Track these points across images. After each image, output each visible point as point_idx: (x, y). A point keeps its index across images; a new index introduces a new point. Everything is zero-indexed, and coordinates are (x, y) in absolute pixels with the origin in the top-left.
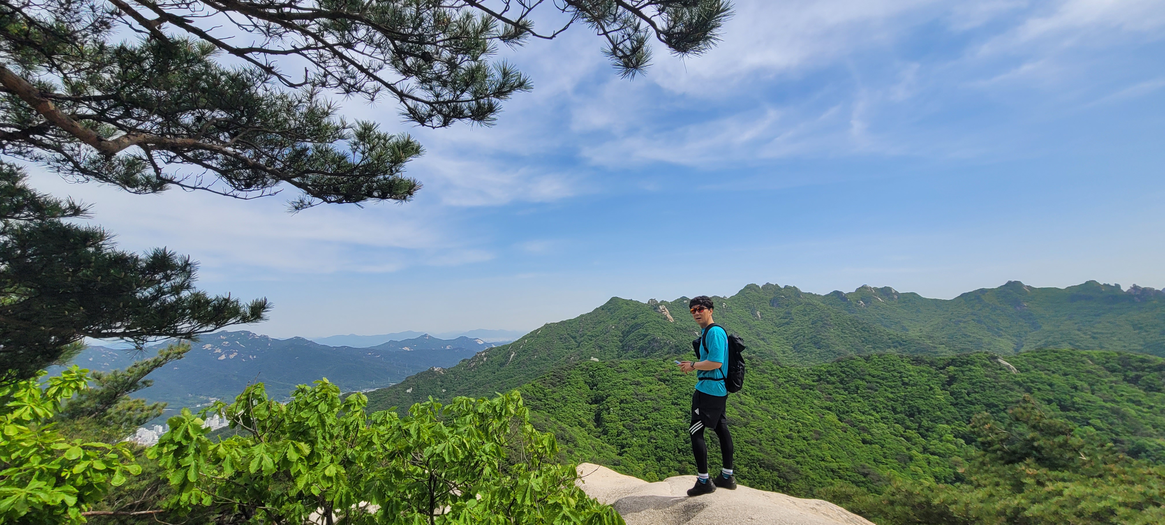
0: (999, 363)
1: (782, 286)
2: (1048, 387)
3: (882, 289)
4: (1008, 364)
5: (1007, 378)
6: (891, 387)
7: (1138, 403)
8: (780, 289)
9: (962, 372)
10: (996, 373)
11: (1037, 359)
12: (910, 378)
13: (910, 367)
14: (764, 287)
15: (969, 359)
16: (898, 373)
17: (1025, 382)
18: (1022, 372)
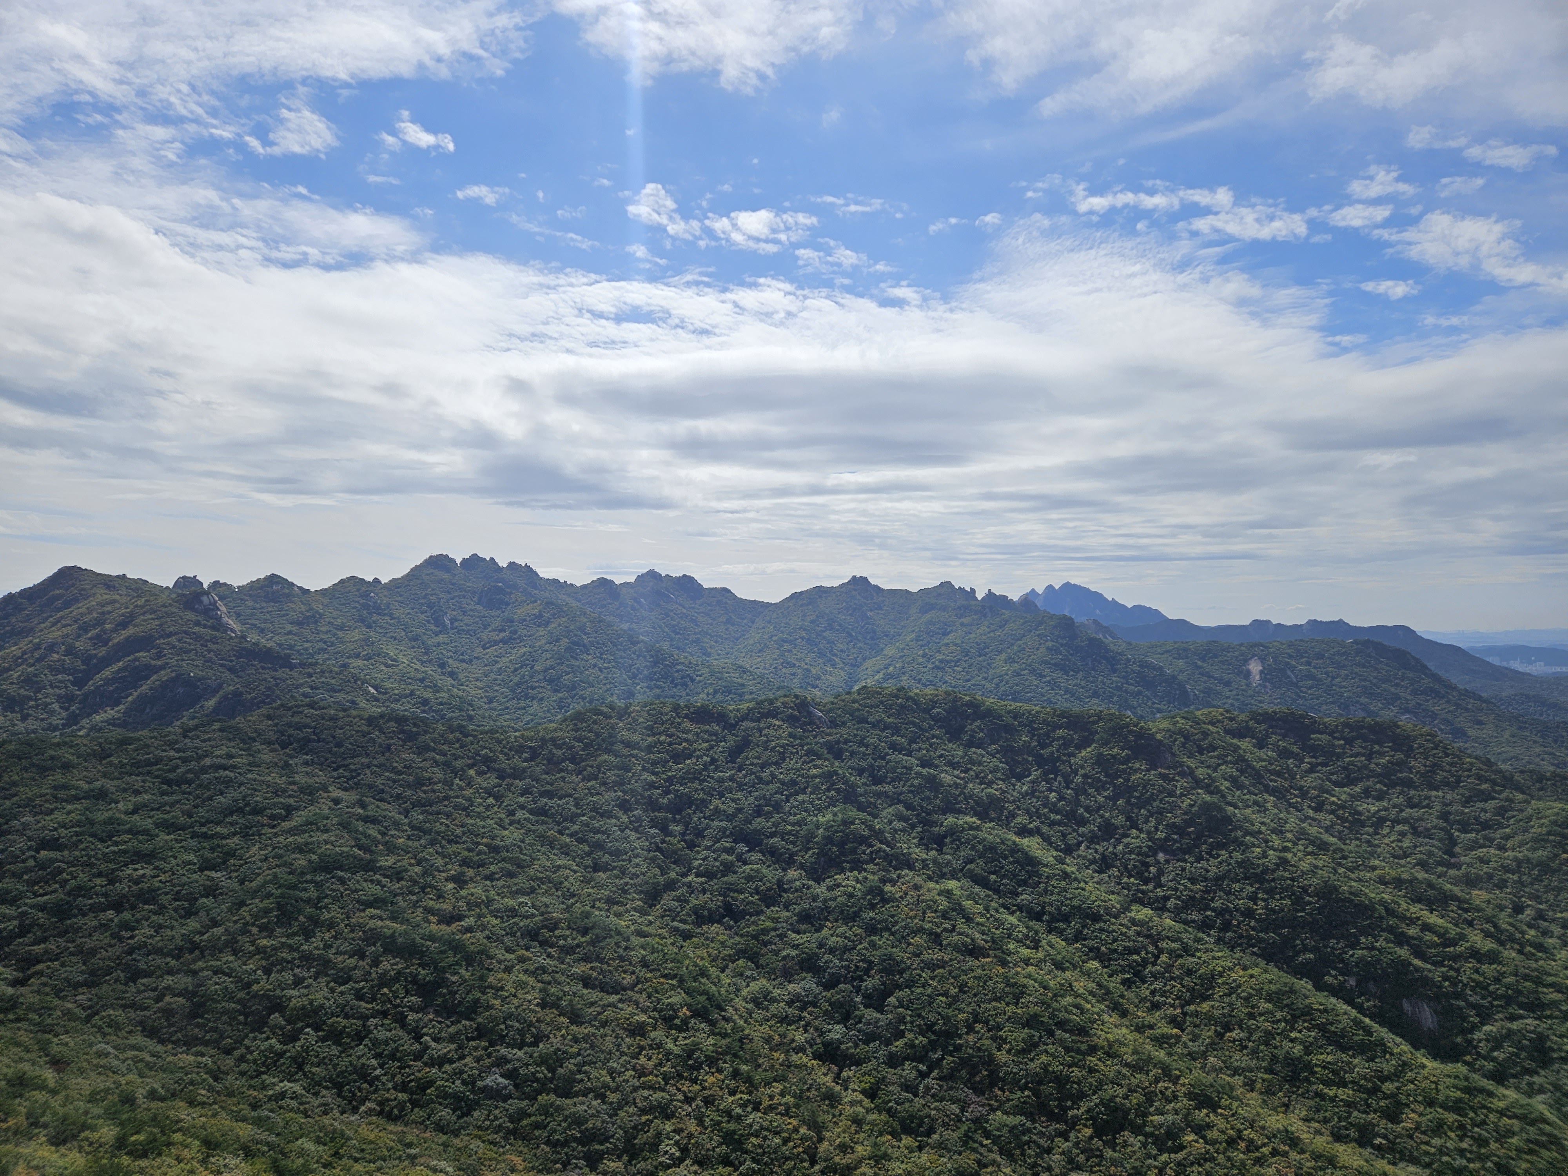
0: (810, 714)
1: (503, 563)
2: (864, 749)
3: (679, 578)
4: (821, 714)
5: (816, 737)
8: (499, 569)
9: (760, 730)
10: (804, 730)
11: (856, 706)
12: (686, 745)
14: (465, 561)
15: (771, 707)
17: (838, 742)
18: (836, 726)
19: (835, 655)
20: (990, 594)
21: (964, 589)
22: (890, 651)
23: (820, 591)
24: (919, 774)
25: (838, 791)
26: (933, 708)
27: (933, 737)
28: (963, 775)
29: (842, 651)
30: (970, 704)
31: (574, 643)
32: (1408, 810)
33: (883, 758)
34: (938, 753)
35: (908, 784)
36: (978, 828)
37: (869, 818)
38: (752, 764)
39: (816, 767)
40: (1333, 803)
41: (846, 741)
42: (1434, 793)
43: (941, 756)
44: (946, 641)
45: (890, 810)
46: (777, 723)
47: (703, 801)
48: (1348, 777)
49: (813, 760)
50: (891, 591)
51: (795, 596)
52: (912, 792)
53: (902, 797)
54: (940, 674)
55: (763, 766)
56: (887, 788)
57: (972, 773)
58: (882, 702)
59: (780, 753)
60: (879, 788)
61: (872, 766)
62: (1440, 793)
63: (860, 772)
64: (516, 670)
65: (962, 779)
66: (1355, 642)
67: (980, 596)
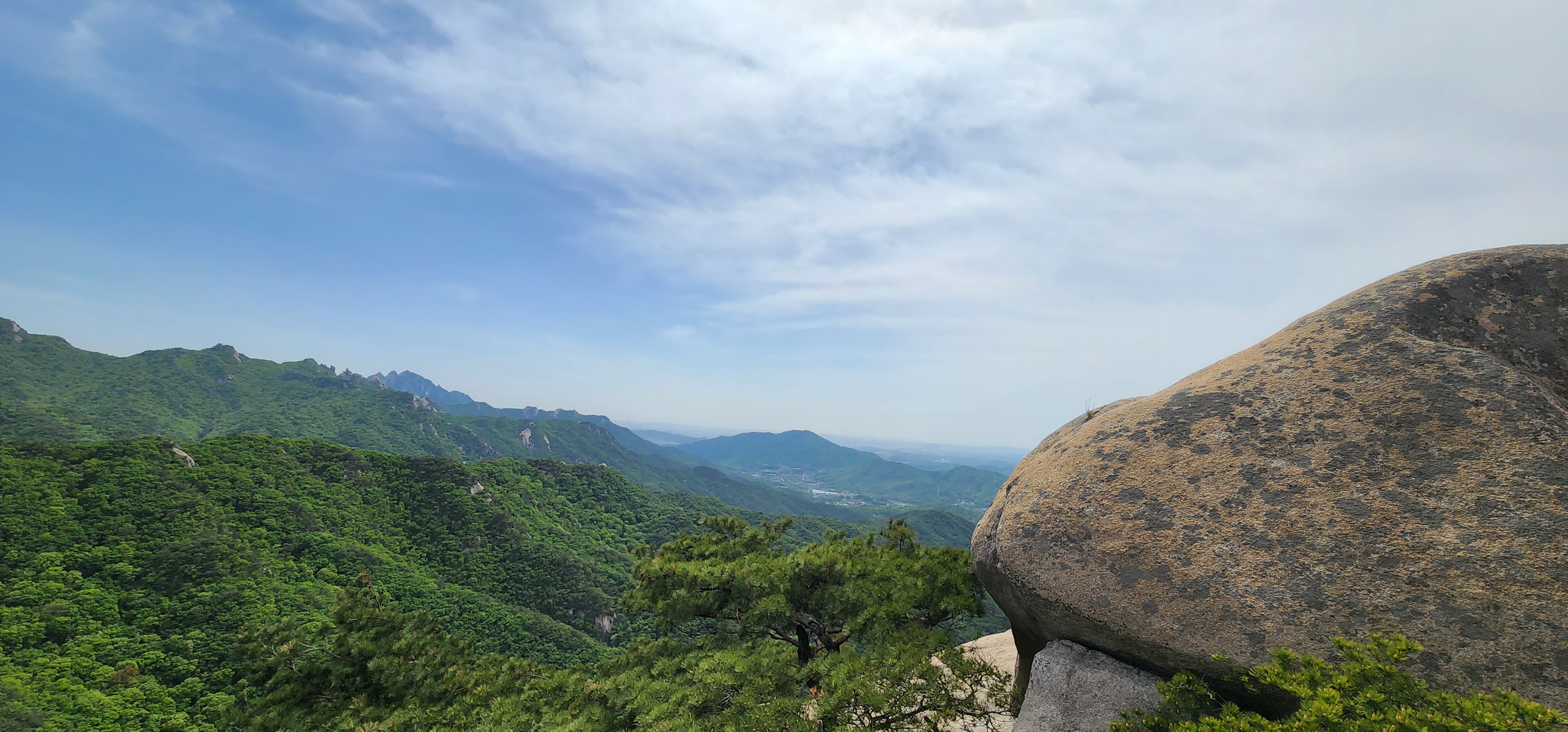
0: (173, 454)
2: (229, 484)
4: (185, 455)
5: (178, 474)
7: (317, 495)
9: (111, 467)
10: (164, 468)
11: (225, 449)
15: (128, 447)
17: (202, 479)
18: (201, 465)
19: (189, 407)
20: (347, 372)
21: (325, 366)
22: (246, 408)
23: (178, 352)
24: (281, 504)
26: (301, 452)
29: (197, 405)
30: (333, 450)
39: (176, 499)
43: (304, 489)
44: (305, 404)
49: (172, 494)
51: (148, 355)
54: (296, 429)
55: (110, 499)
56: (251, 514)
57: (330, 501)
58: (251, 446)
59: (135, 488)
60: (242, 514)
63: (225, 502)
67: (338, 372)
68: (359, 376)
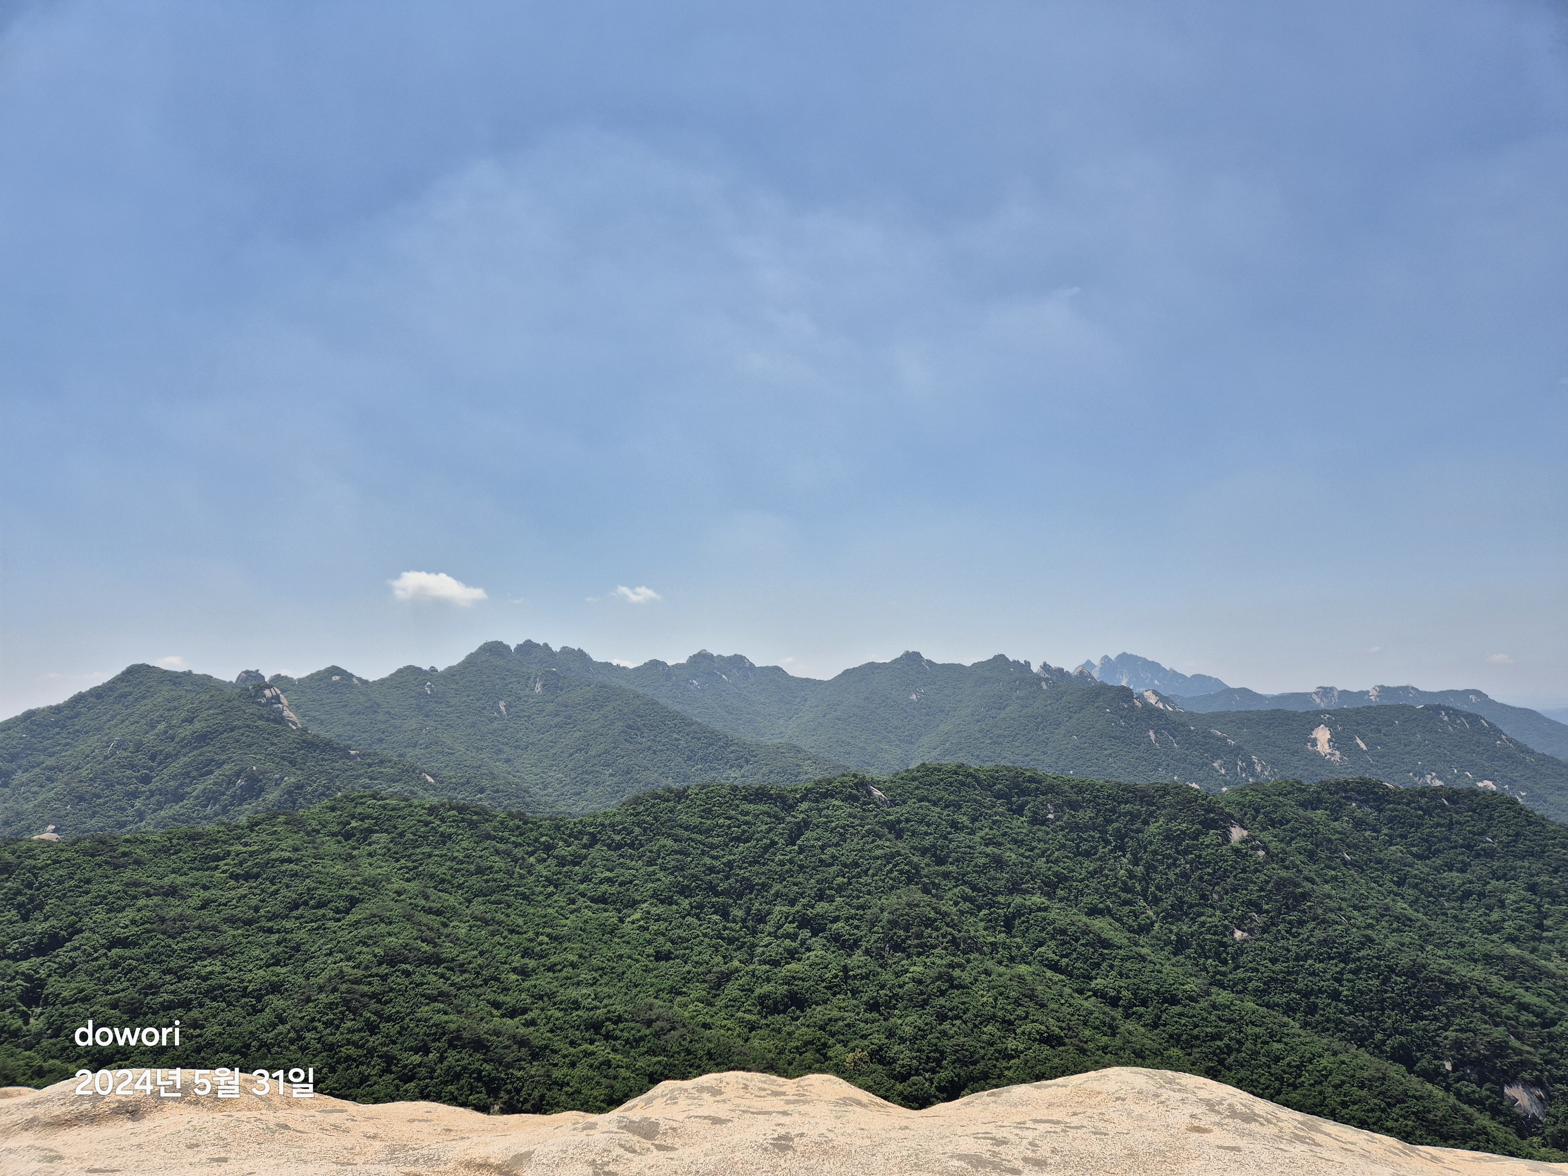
0: (870, 793)
1: (556, 648)
2: (925, 829)
3: (730, 658)
4: (880, 793)
5: (876, 816)
6: (713, 847)
8: (553, 654)
9: (820, 810)
10: (864, 810)
11: (916, 784)
12: (745, 827)
13: (746, 807)
14: (519, 647)
15: (830, 787)
16: (726, 818)
17: (899, 822)
18: (896, 805)
19: (890, 732)
20: (1045, 667)
21: (1018, 662)
22: (945, 727)
23: (871, 667)
24: (983, 853)
25: (901, 872)
26: (995, 784)
27: (996, 813)
28: (1027, 854)
29: (896, 728)
30: (1031, 780)
31: (630, 727)
32: (1493, 882)
33: (946, 838)
34: (1001, 832)
35: (973, 863)
36: (1046, 909)
37: (934, 900)
38: (813, 846)
39: (877, 847)
40: (1415, 876)
41: (908, 820)
42: (1519, 863)
43: (1005, 834)
44: (1002, 716)
45: (956, 890)
46: (837, 803)
47: (763, 885)
48: (1429, 849)
49: (873, 841)
50: (943, 665)
51: (848, 673)
52: (976, 872)
53: (966, 878)
55: (823, 848)
56: (953, 868)
57: (1037, 851)
58: (942, 780)
59: (841, 834)
60: (943, 868)
61: (934, 846)
62: (1526, 864)
63: (924, 851)
64: (571, 755)
65: (1027, 858)
66: (1425, 707)
67: (1035, 668)
68: (1060, 670)
